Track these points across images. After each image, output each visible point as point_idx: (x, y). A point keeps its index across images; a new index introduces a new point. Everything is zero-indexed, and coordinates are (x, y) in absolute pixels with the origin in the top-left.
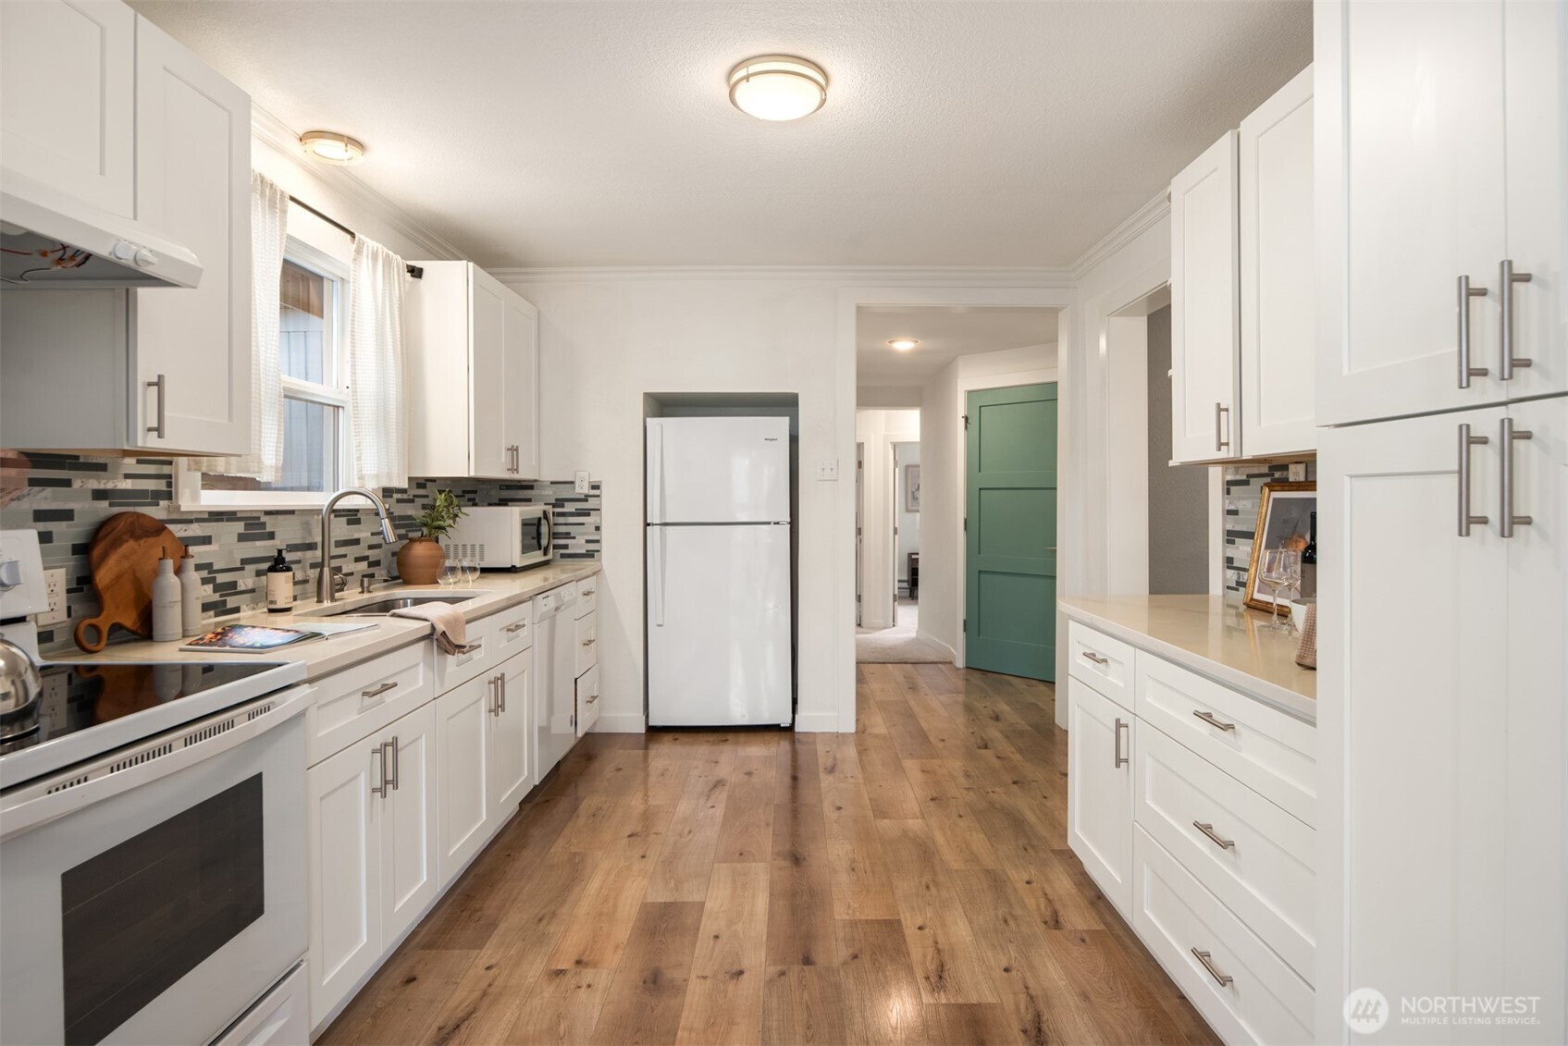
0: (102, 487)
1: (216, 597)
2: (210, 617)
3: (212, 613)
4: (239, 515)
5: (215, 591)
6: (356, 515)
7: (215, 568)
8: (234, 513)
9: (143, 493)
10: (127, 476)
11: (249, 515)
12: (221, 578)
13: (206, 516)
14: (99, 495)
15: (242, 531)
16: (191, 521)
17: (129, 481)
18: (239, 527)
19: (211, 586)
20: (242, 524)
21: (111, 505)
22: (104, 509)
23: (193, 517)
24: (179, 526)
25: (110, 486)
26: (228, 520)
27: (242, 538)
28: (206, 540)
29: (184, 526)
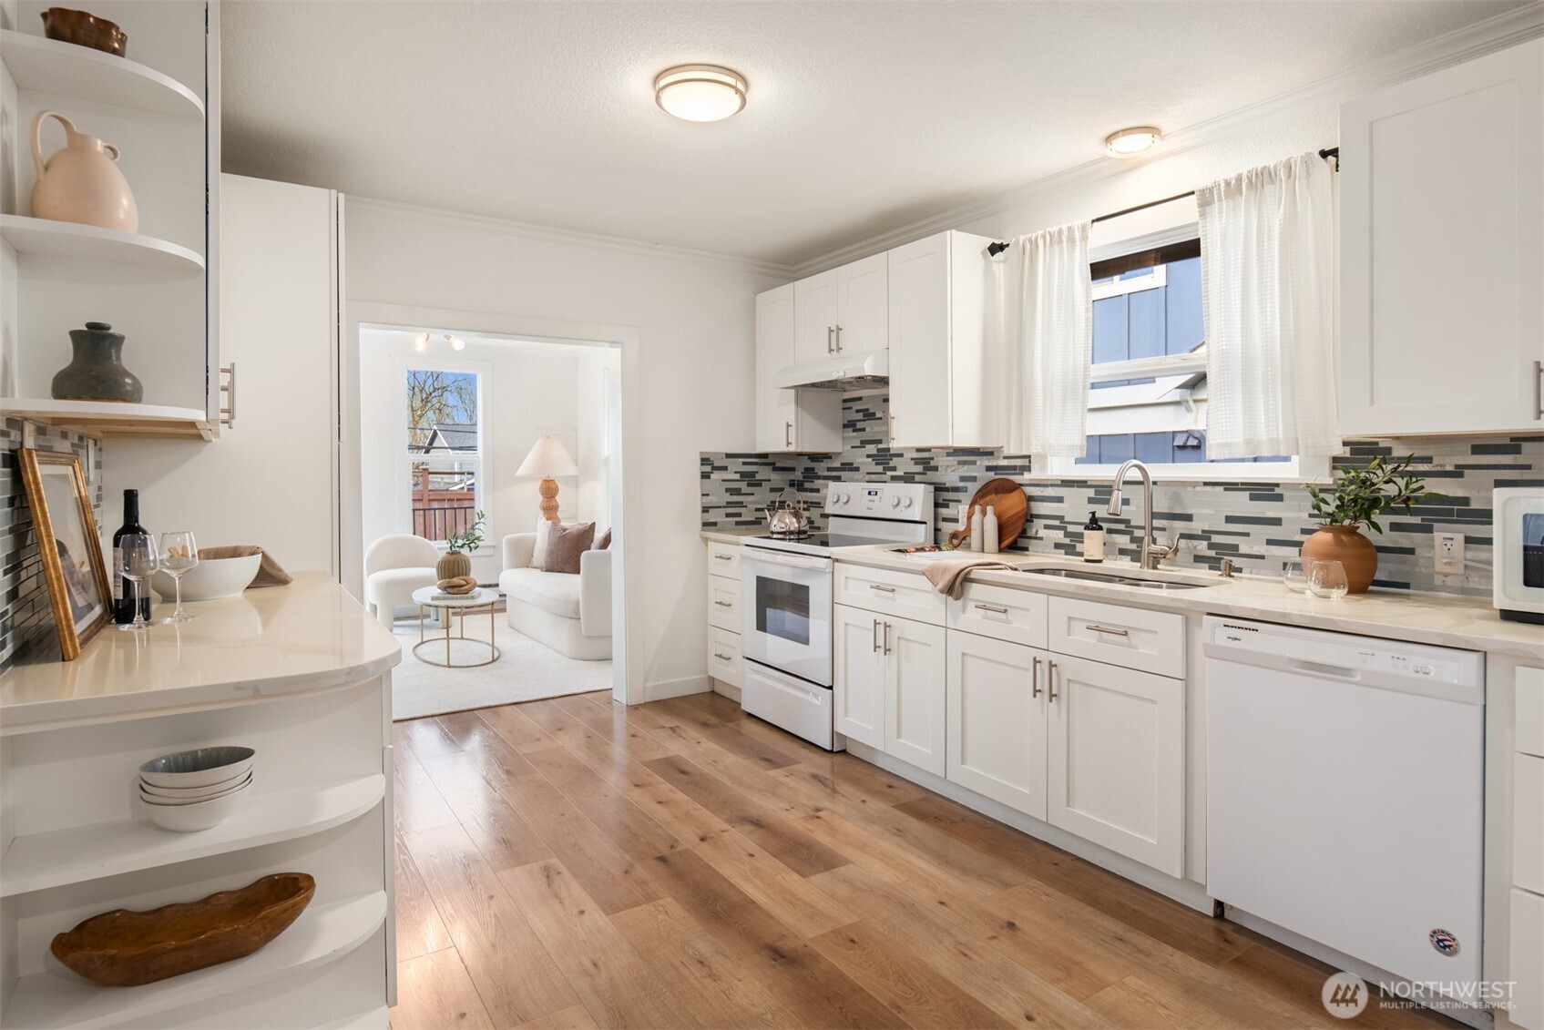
0: (990, 464)
1: (1067, 541)
2: (1061, 554)
3: (1063, 551)
4: (1089, 483)
5: (1065, 536)
6: (1273, 490)
7: (1066, 520)
8: (1086, 482)
9: (1014, 468)
10: (1005, 458)
11: (1100, 484)
12: (1071, 528)
13: (1060, 483)
14: (989, 469)
15: (1093, 495)
16: (1046, 486)
17: (1006, 460)
18: (1091, 493)
19: (1062, 532)
20: (1093, 490)
21: (995, 474)
22: (991, 475)
23: (1049, 483)
24: (1038, 488)
25: (995, 464)
26: (1078, 487)
27: (1091, 501)
28: (1060, 500)
29: (1042, 489)
